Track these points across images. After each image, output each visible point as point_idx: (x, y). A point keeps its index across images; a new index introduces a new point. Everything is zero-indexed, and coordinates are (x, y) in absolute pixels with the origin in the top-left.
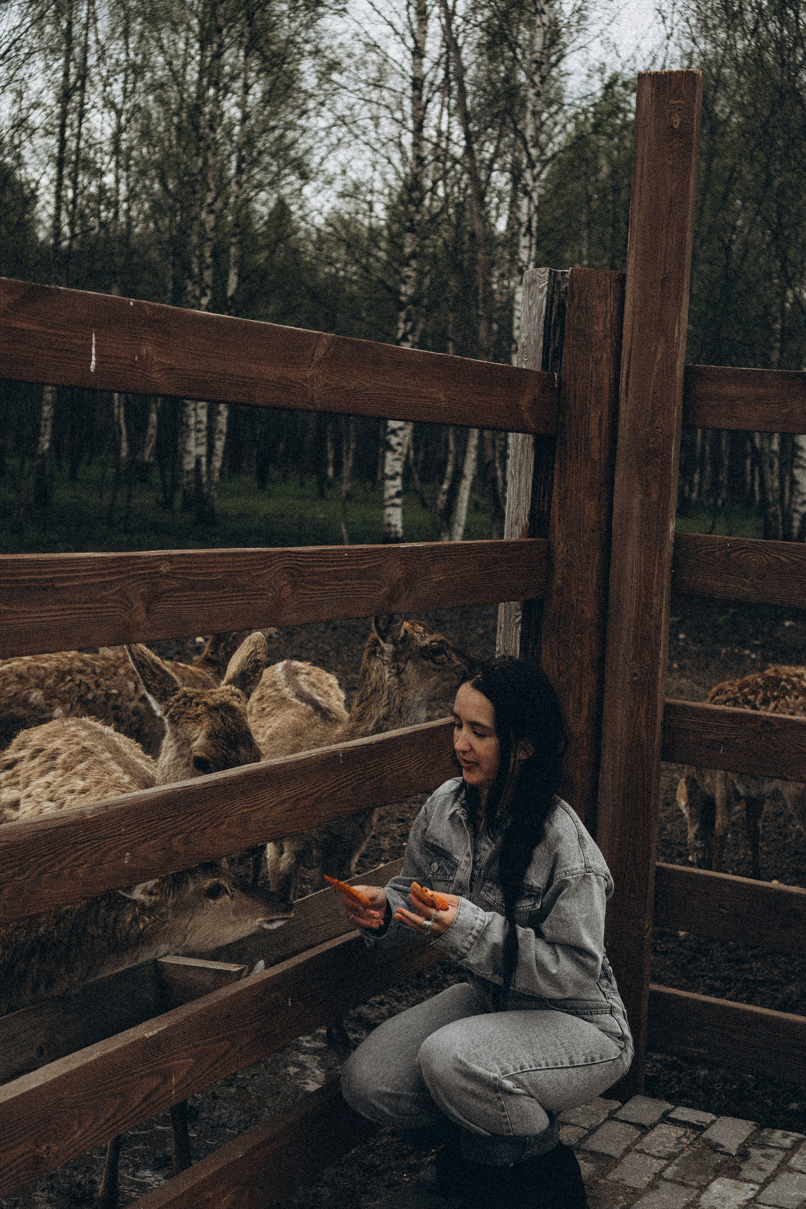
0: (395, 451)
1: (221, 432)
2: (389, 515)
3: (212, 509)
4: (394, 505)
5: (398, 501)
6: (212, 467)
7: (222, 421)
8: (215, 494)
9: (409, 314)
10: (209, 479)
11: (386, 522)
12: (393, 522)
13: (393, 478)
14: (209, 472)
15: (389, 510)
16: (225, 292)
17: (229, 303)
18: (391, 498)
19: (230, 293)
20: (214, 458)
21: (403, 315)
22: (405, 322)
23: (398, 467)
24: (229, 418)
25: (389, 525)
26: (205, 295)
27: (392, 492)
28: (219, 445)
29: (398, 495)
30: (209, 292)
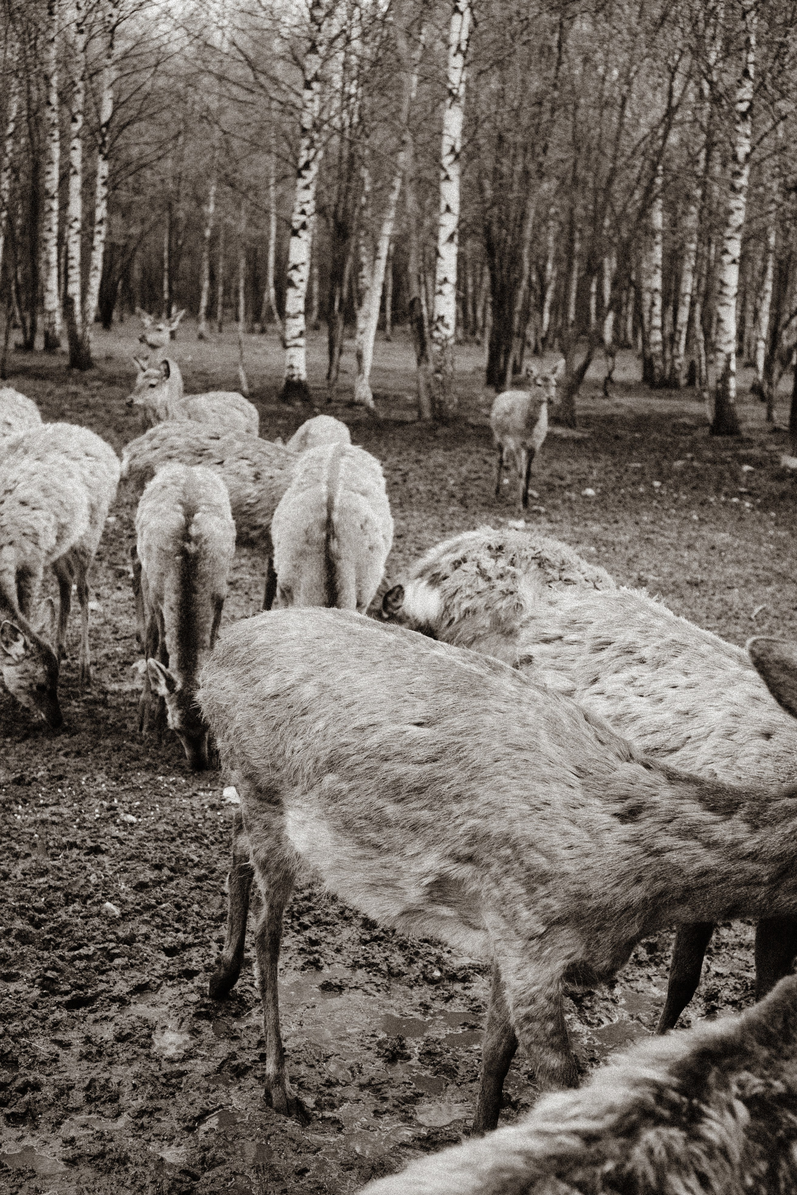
0: (297, 288)
1: (96, 268)
2: (291, 357)
3: (88, 353)
4: (296, 346)
5: (301, 341)
6: (87, 307)
7: (97, 258)
8: (90, 335)
9: (312, 141)
10: (84, 319)
11: (288, 364)
12: (295, 364)
13: (295, 317)
14: (84, 313)
15: (292, 351)
16: (99, 117)
17: (104, 130)
18: (294, 338)
19: (104, 119)
20: (89, 297)
21: (306, 142)
22: (308, 149)
23: (301, 305)
24: (105, 254)
25: (291, 367)
26: (74, 120)
27: (295, 332)
28: (95, 283)
29: (301, 334)
30: (80, 117)
